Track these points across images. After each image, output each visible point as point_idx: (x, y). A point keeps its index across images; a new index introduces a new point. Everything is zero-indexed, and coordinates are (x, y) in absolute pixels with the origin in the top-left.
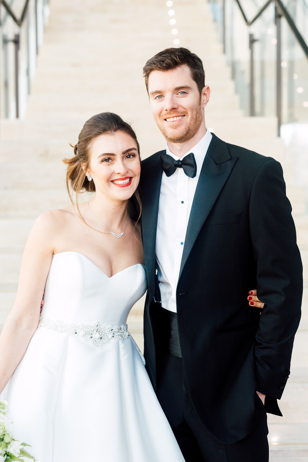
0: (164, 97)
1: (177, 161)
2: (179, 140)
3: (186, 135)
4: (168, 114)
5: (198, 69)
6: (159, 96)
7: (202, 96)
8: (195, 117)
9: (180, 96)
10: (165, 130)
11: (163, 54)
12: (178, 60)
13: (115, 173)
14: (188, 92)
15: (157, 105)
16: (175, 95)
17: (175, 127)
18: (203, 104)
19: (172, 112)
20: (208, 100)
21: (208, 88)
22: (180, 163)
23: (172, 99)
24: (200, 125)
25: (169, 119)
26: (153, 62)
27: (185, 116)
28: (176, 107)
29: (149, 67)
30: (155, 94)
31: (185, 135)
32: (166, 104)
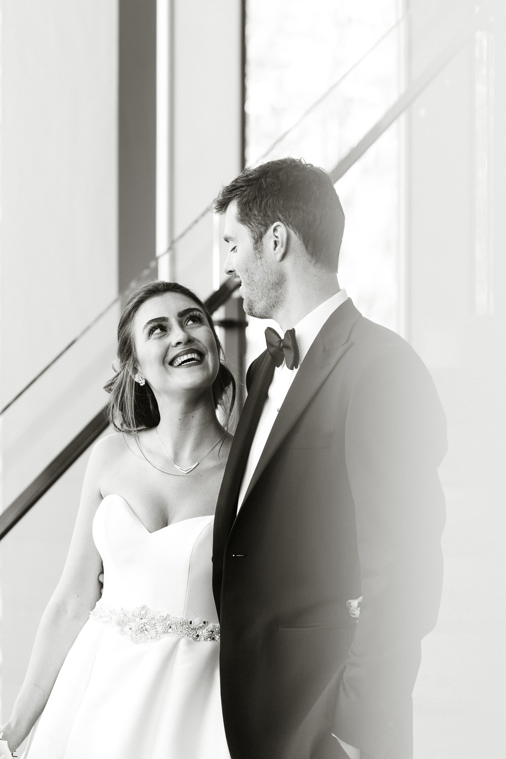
1: (278, 341)
22: (282, 344)
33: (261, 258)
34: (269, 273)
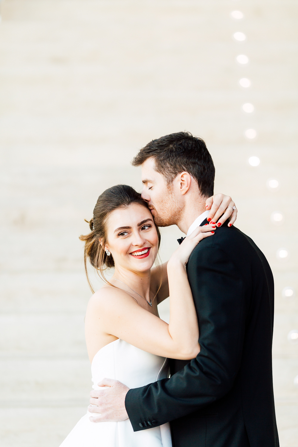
13: (133, 245)
33: (171, 193)
34: (176, 202)
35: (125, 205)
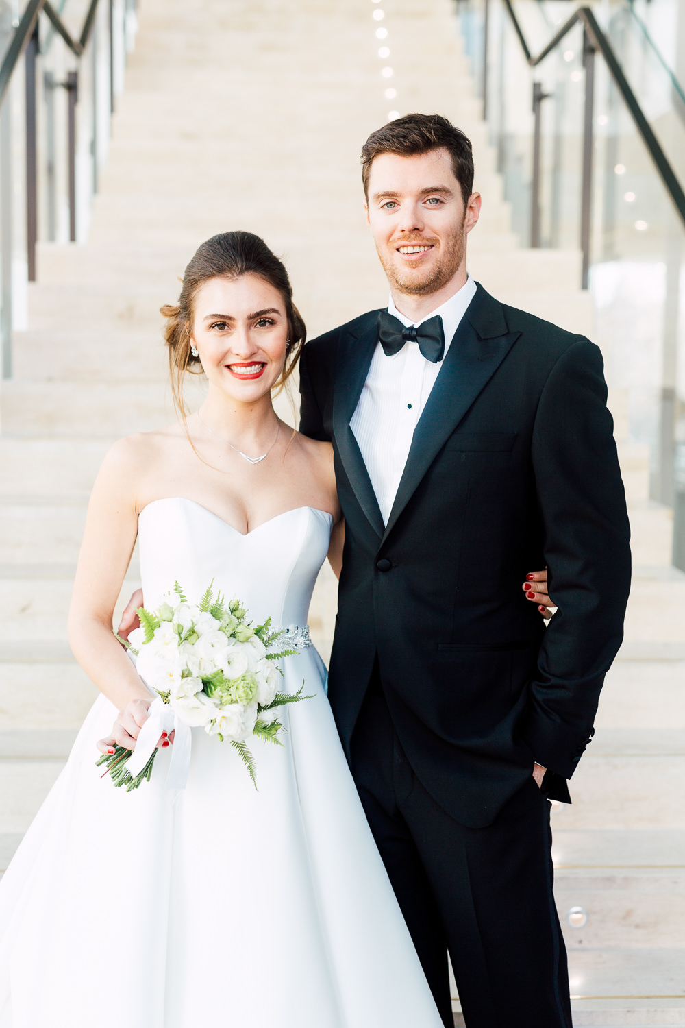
0: (399, 205)
1: (408, 328)
2: (420, 290)
3: (433, 281)
4: (405, 238)
5: (466, 159)
6: (390, 203)
7: (468, 211)
8: (451, 250)
9: (430, 207)
10: (396, 269)
11: (403, 123)
12: (433, 137)
13: (232, 353)
14: (445, 201)
15: (384, 221)
16: (420, 204)
17: (415, 264)
18: (468, 226)
19: (412, 236)
20: (476, 219)
21: (479, 197)
22: (414, 333)
23: (415, 212)
24: (458, 265)
25: (405, 248)
26: (385, 136)
27: (432, 246)
28: (420, 226)
29: (376, 146)
30: (382, 198)
31: (431, 281)
32: (403, 218)
35: (233, 274)
